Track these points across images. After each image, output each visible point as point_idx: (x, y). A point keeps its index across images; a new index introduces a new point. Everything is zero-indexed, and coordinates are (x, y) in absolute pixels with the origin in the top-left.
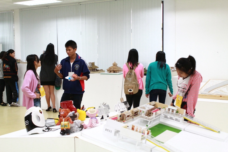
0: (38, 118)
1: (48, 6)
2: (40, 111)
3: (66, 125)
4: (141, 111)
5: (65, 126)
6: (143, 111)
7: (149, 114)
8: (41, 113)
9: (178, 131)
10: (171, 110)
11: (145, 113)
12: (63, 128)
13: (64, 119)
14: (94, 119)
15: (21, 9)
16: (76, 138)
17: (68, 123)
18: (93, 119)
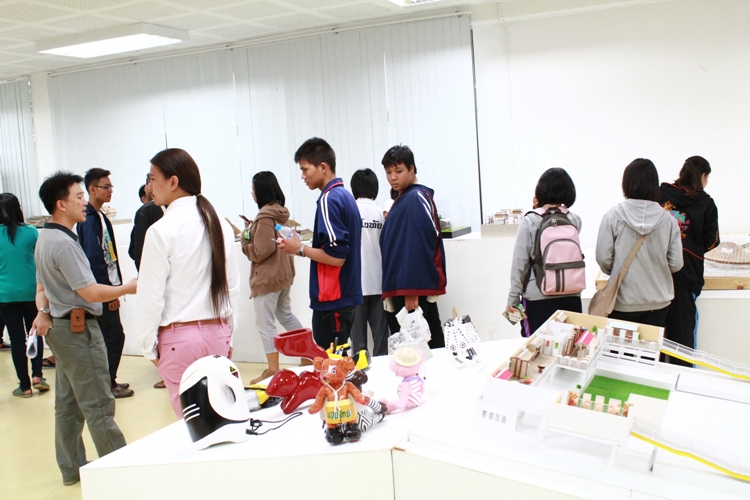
0: (229, 391)
1: (135, 58)
2: (232, 369)
3: (344, 410)
4: (548, 342)
5: (343, 413)
6: (557, 344)
7: (573, 349)
8: (236, 374)
9: (662, 394)
10: (623, 334)
11: (561, 347)
12: (336, 421)
13: (335, 393)
14: (416, 381)
15: (53, 72)
16: (395, 452)
17: (352, 405)
18: (411, 382)
